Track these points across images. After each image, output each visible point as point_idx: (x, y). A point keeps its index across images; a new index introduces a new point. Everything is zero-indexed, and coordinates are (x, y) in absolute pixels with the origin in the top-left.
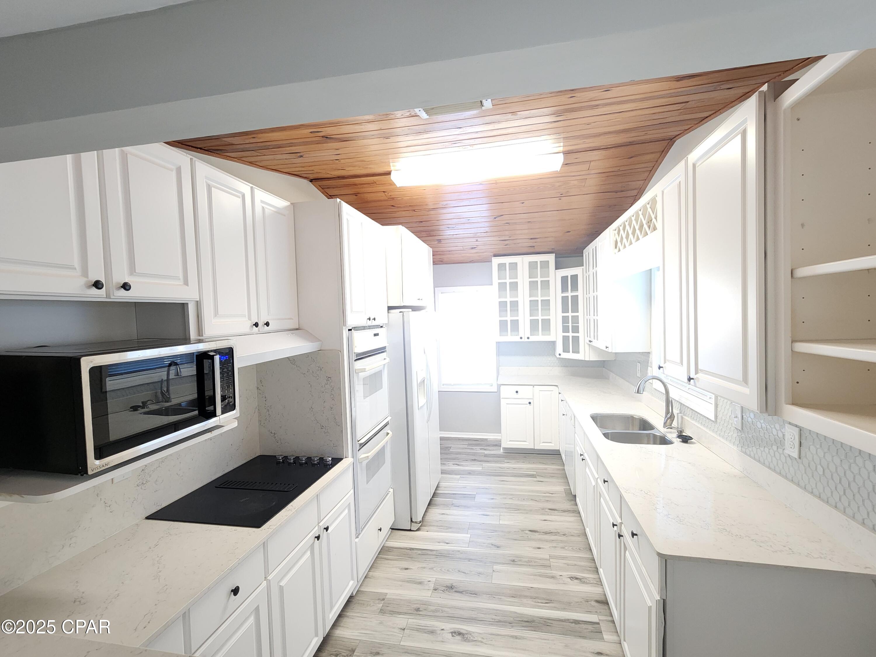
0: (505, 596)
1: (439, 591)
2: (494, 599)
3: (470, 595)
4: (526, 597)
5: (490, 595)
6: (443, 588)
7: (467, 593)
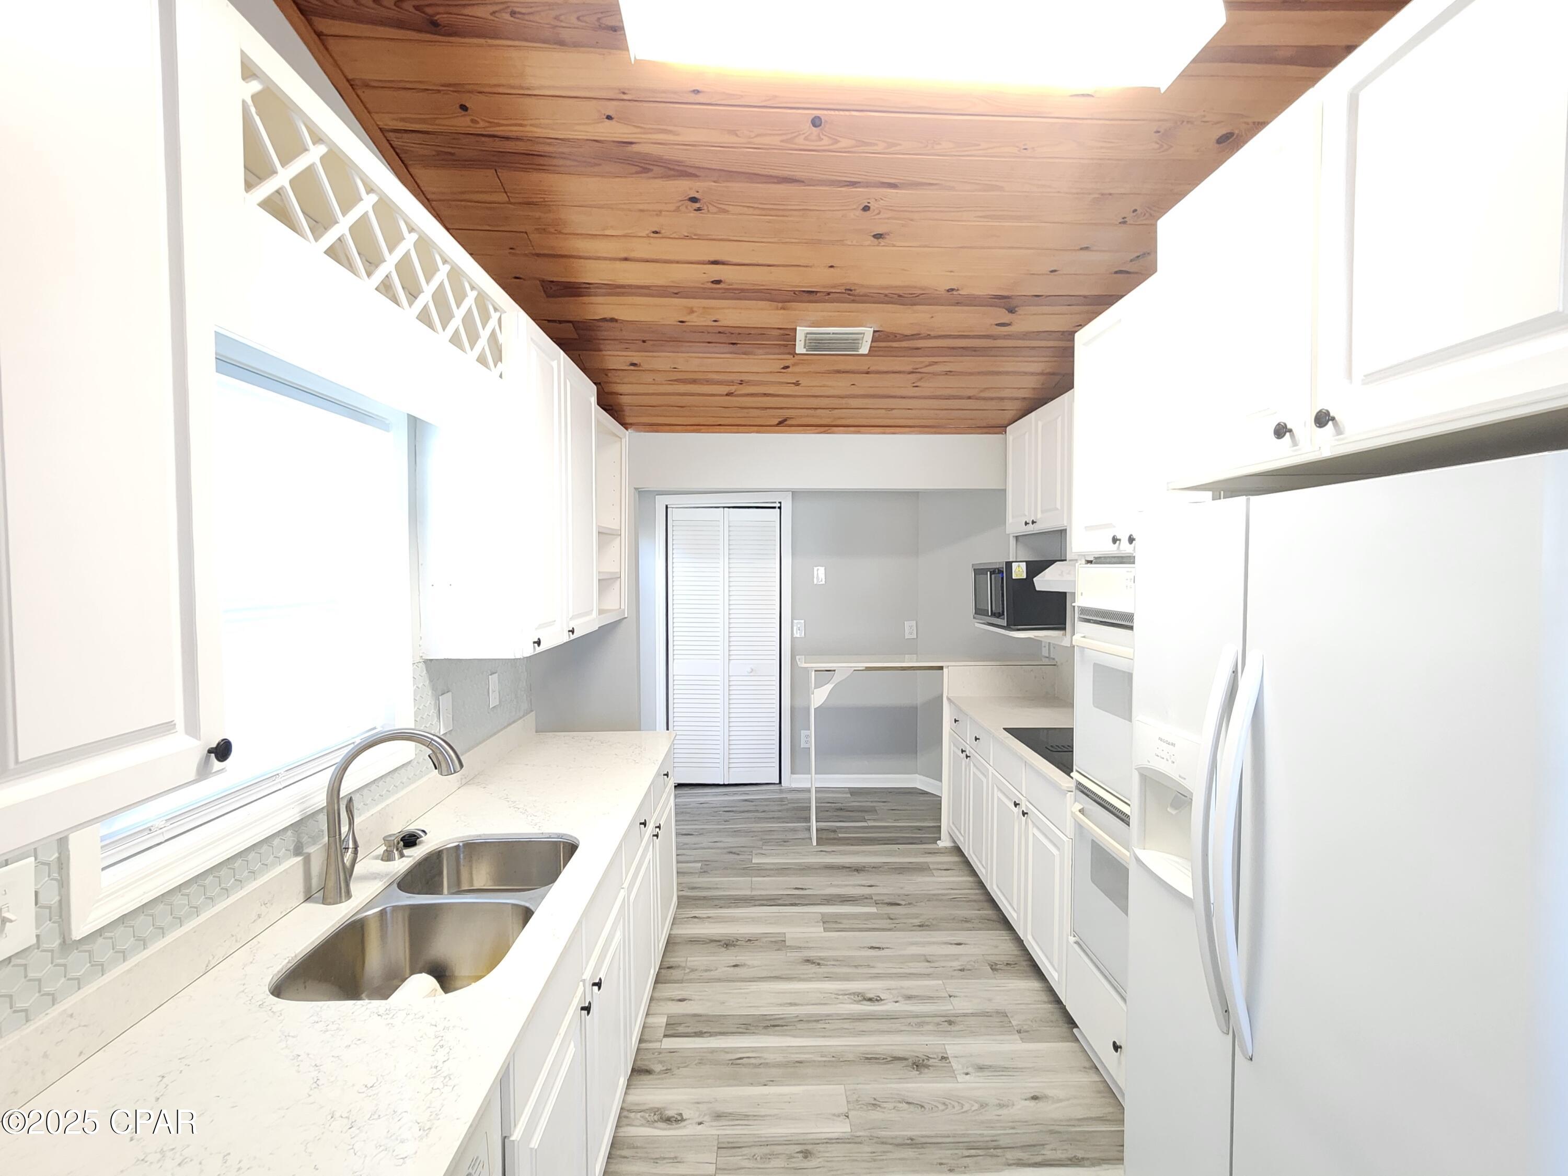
0: (814, 1061)
1: (935, 1056)
2: (832, 1054)
3: (878, 1056)
4: (778, 1065)
5: (841, 1060)
6: (931, 1062)
7: (884, 1059)
